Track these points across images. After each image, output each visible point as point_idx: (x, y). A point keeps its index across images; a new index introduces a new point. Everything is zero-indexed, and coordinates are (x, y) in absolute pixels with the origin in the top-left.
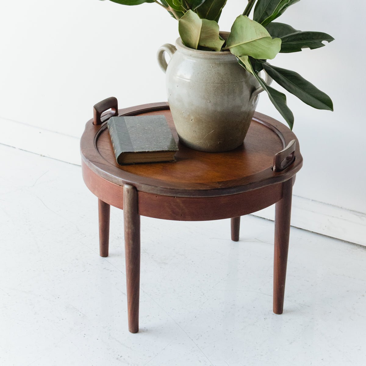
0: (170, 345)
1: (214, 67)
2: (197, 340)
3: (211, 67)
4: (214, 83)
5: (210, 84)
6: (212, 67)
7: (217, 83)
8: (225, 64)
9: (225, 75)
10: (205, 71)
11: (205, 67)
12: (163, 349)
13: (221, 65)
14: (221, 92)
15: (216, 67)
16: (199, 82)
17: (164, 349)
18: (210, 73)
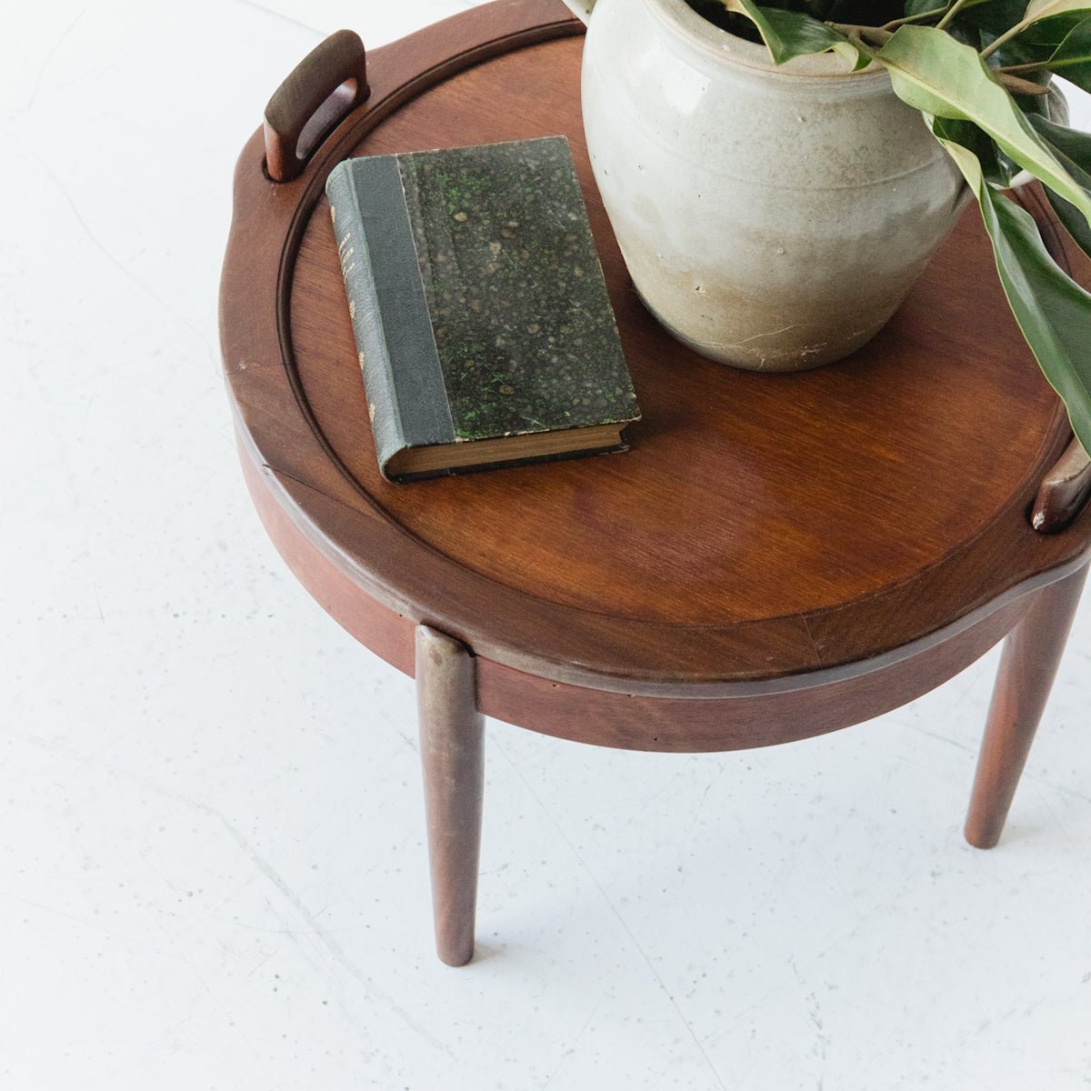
0: (593, 1029)
1: (809, 123)
2: (688, 996)
3: (795, 120)
4: (804, 190)
5: (789, 191)
6: (800, 119)
7: (820, 190)
8: (860, 104)
9: (857, 155)
10: (769, 139)
11: (769, 120)
12: (568, 1053)
13: (844, 110)
14: (835, 219)
15: (819, 119)
16: (741, 181)
17: (572, 1051)
18: (791, 146)
